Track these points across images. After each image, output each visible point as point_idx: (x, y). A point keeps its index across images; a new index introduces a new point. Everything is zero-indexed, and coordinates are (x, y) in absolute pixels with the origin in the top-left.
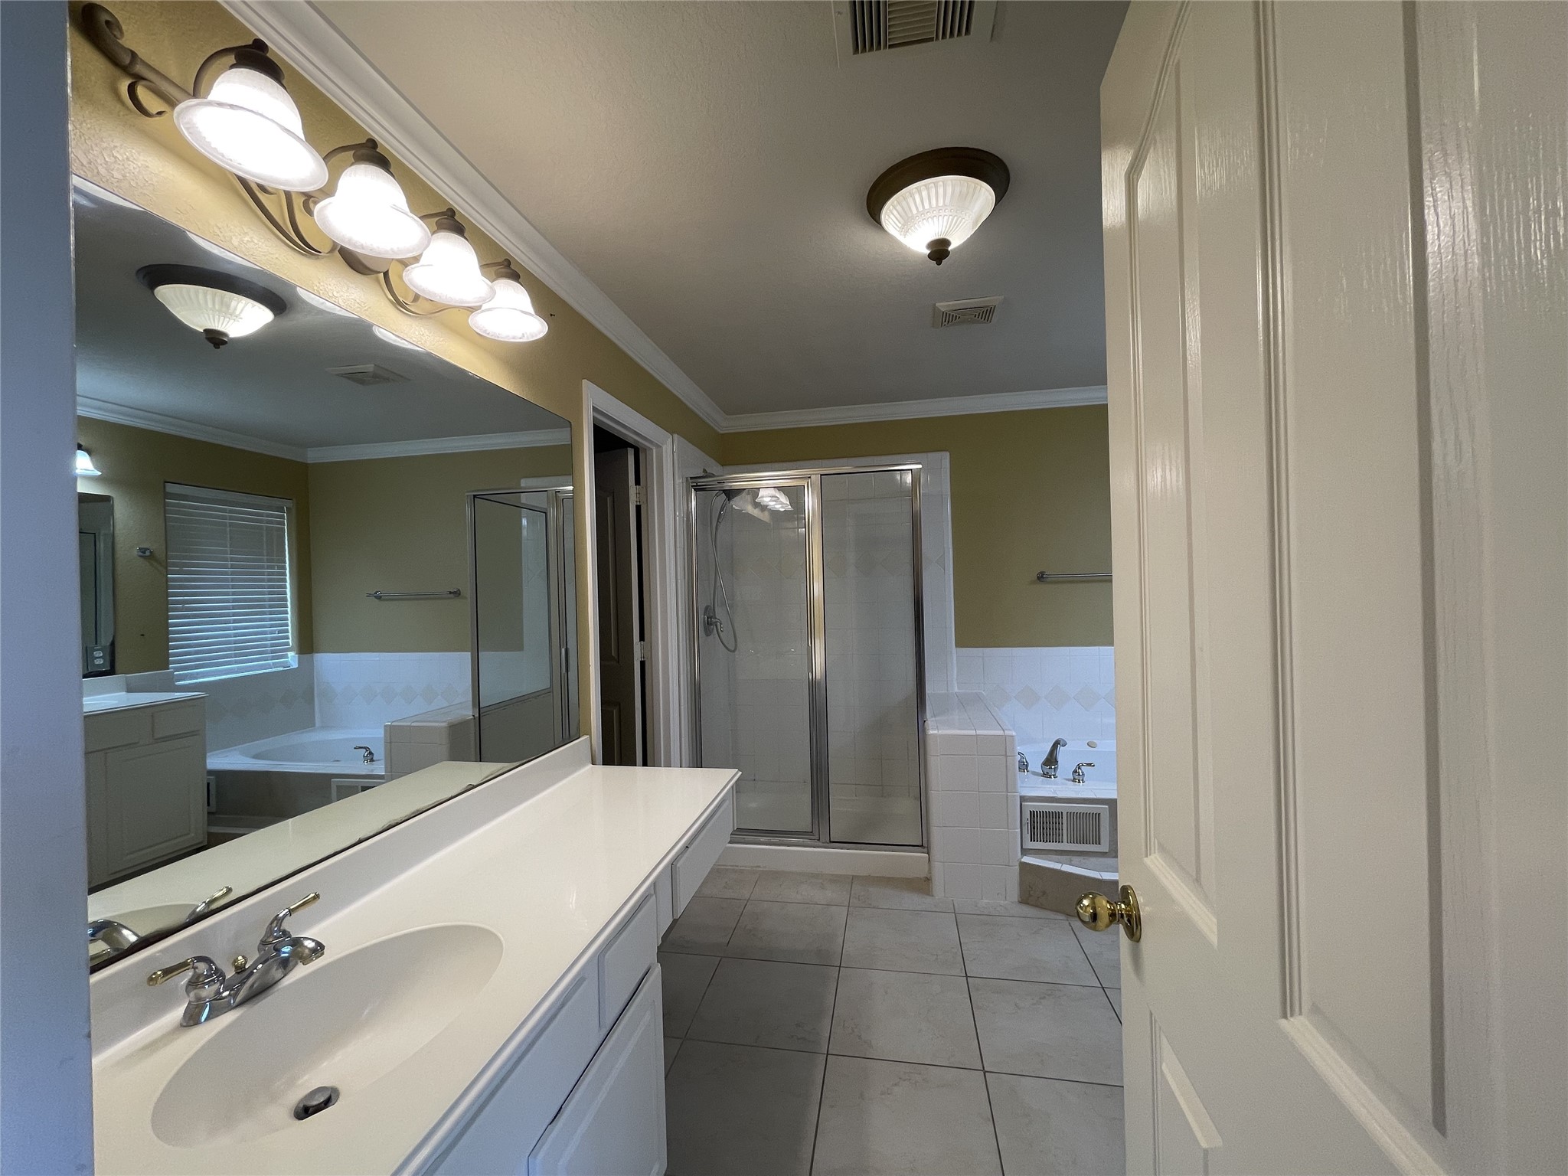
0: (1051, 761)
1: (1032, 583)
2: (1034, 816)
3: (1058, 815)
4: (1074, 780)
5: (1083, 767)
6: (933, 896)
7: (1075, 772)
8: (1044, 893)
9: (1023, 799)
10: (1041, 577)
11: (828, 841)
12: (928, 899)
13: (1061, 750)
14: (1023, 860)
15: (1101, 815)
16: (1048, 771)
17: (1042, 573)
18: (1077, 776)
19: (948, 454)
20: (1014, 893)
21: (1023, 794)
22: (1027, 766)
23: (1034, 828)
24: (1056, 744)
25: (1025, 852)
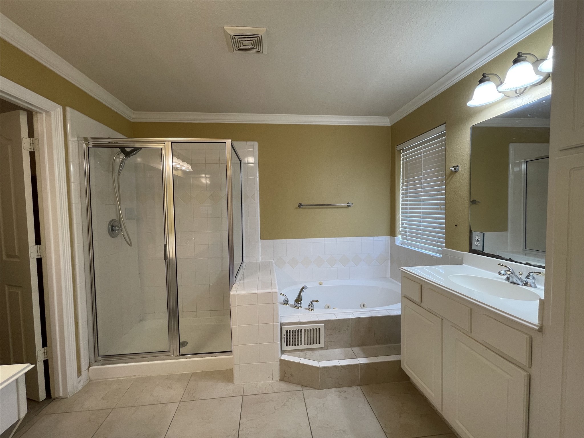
0: (299, 300)
1: (296, 208)
2: (288, 333)
3: (300, 331)
4: (309, 309)
5: (313, 303)
6: (234, 383)
7: (309, 305)
8: (291, 375)
9: (282, 324)
10: (300, 206)
11: (178, 354)
12: (230, 387)
13: (305, 291)
14: (282, 358)
15: (321, 329)
16: (297, 305)
17: (300, 204)
18: (310, 308)
19: (257, 143)
20: (277, 375)
21: (282, 322)
22: (288, 302)
23: (288, 339)
24: (303, 288)
25: (283, 352)
